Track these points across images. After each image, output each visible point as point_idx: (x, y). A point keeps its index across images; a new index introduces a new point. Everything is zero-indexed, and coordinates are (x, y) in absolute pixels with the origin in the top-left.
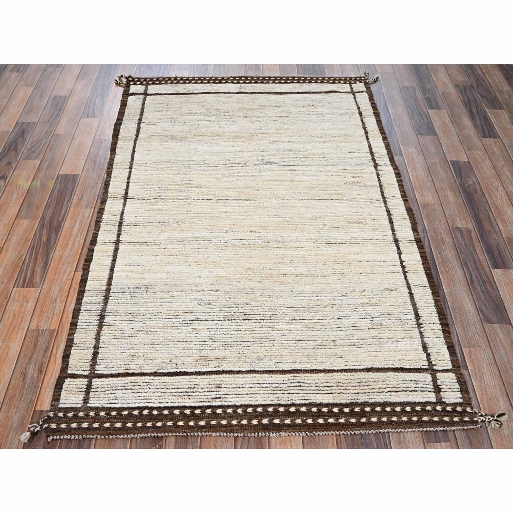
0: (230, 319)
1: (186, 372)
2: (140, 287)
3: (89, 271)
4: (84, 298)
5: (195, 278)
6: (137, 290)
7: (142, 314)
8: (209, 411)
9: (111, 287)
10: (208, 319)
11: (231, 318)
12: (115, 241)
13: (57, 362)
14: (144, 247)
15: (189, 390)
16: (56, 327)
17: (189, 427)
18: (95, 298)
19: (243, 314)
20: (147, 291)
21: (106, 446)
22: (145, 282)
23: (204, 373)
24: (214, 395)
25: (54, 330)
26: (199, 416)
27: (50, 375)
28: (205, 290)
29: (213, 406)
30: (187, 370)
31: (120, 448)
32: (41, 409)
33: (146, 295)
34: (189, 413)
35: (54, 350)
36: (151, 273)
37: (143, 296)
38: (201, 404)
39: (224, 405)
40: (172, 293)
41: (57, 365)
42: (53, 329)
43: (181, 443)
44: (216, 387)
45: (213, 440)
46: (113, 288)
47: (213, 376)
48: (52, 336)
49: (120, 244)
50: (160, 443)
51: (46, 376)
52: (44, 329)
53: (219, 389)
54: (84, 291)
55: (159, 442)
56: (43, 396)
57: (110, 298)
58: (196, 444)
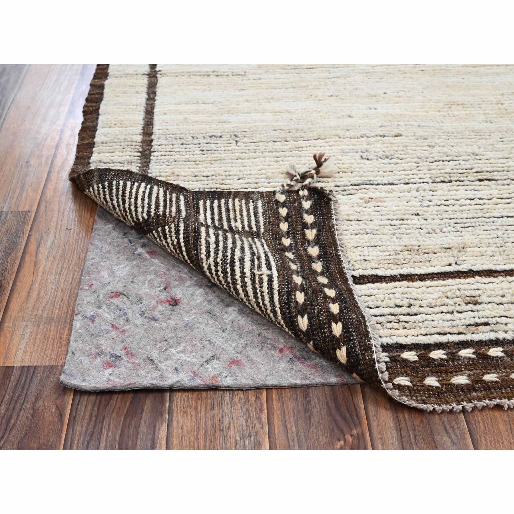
0: (446, 180)
1: (377, 276)
2: (220, 134)
3: (99, 115)
4: (94, 155)
5: (339, 118)
6: (213, 140)
7: (237, 177)
8: (467, 353)
9: (153, 137)
10: (395, 182)
11: (450, 179)
12: (147, 73)
13: (41, 270)
14: (213, 79)
15: (397, 310)
16: (31, 206)
17: (428, 390)
18: (121, 154)
19: (474, 170)
20: (237, 142)
21: (202, 442)
22: (228, 127)
23: (423, 277)
24: (468, 318)
25: (27, 212)
26: (444, 366)
27: (24, 294)
28: (369, 135)
29: (472, 341)
30: (380, 273)
31: (243, 447)
32: (7, 365)
33: (236, 147)
34: (416, 359)
35: (32, 247)
36: (240, 114)
37: (229, 148)
38: (443, 339)
39: (504, 339)
40: (295, 143)
41: (40, 274)
42: (26, 209)
43: (414, 429)
44: (467, 304)
45: (503, 420)
46: (159, 138)
47: (450, 281)
48: (24, 223)
49: (158, 76)
50: (355, 432)
51: (15, 296)
52: (4, 210)
53: (477, 307)
54: (92, 145)
55: (351, 430)
56: (9, 336)
57: (152, 154)
58: (458, 432)
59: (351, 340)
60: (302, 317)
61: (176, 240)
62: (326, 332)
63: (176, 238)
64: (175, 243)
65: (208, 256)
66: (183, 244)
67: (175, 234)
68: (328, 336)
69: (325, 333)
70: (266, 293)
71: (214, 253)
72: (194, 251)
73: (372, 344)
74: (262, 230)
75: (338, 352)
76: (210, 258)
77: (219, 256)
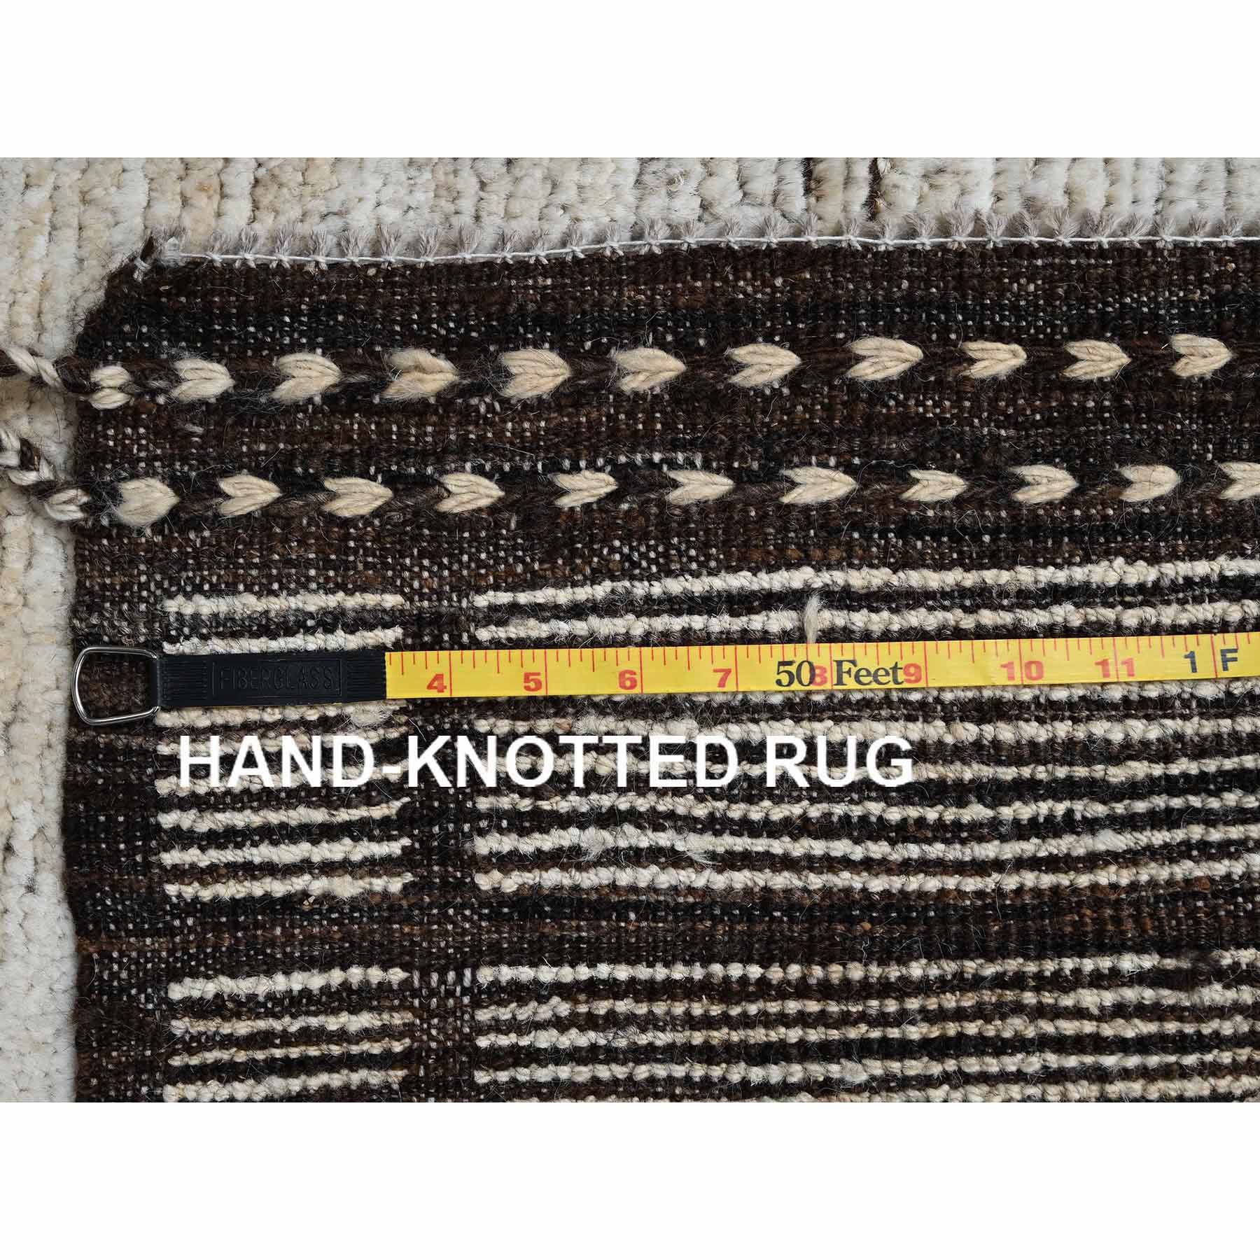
59: (1154, 315)
60: (1022, 483)
61: (555, 1000)
62: (1099, 404)
63: (542, 1000)
64: (564, 1009)
65: (676, 859)
66: (584, 972)
67: (522, 1002)
68: (1117, 399)
69: (1100, 409)
70: (895, 618)
71: (664, 829)
72: (627, 920)
73: (1176, 245)
74: (392, 600)
75: (1183, 369)
76: (680, 847)
77: (681, 811)
